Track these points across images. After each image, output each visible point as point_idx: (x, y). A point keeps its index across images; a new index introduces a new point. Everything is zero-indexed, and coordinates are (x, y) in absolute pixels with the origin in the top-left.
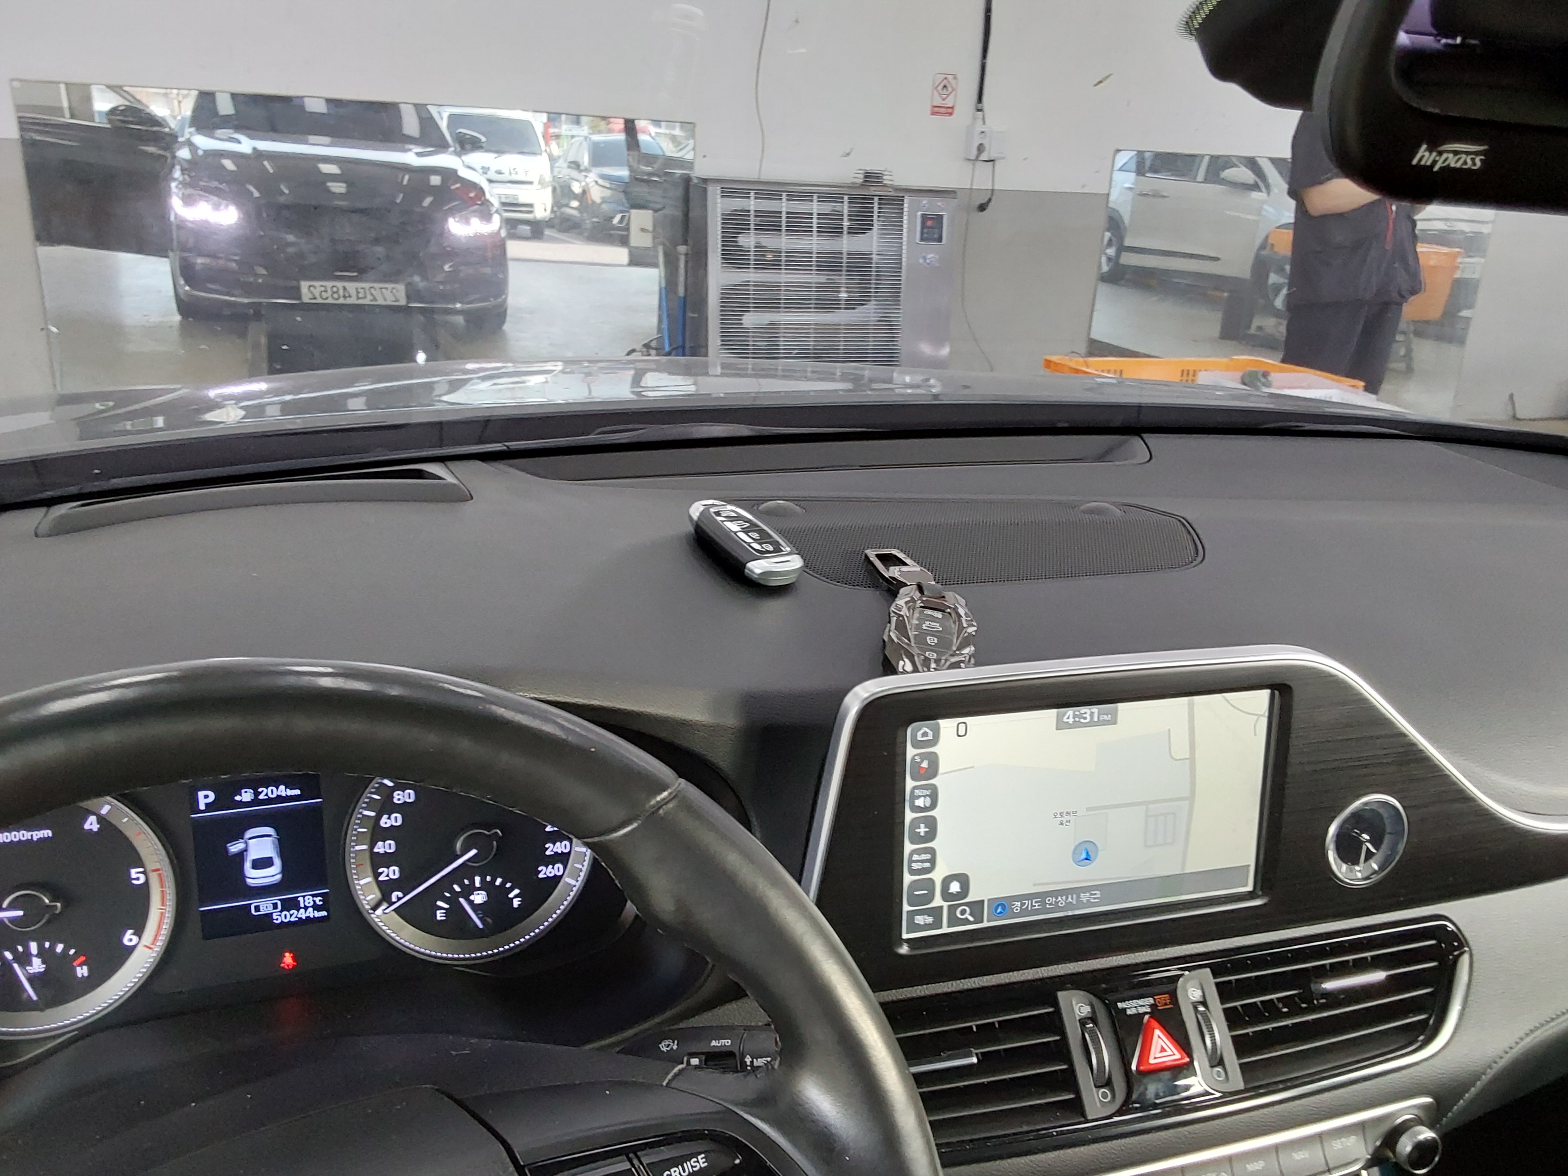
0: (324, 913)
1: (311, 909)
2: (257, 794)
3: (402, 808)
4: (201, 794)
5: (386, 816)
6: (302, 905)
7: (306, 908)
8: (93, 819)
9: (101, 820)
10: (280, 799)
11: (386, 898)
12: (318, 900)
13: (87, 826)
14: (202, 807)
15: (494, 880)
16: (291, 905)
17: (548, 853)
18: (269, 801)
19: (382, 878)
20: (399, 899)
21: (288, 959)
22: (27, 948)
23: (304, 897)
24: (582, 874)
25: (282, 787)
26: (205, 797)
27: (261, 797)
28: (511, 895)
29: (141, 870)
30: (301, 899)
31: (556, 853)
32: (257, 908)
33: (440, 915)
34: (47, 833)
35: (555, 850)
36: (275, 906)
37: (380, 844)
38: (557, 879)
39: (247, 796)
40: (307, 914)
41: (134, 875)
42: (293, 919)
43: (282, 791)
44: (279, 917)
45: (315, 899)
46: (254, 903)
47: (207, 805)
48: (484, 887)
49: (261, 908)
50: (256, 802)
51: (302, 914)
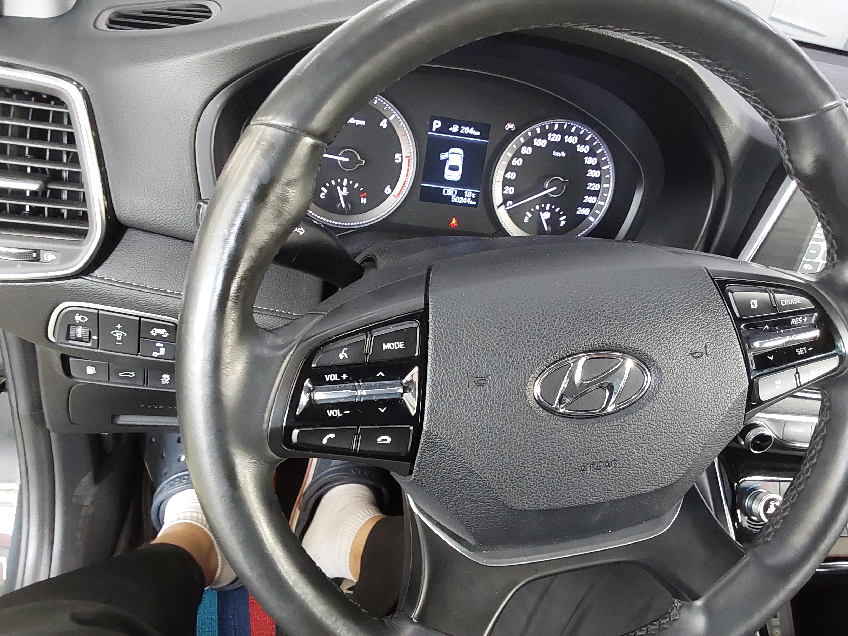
0: (474, 203)
1: (469, 199)
2: (460, 129)
3: (524, 156)
4: (435, 122)
5: (516, 159)
6: (466, 196)
7: (468, 198)
8: (385, 121)
9: (389, 122)
10: (469, 135)
11: (504, 203)
12: (474, 196)
13: (381, 125)
14: (434, 129)
15: (555, 208)
16: (461, 194)
17: (585, 201)
18: (464, 135)
19: (505, 192)
20: (510, 205)
21: (454, 222)
22: (342, 181)
23: (468, 191)
24: (599, 217)
25: (472, 129)
26: (437, 124)
27: (461, 132)
28: (561, 219)
29: (401, 155)
30: (466, 193)
31: (588, 202)
32: (446, 192)
33: (526, 220)
34: (363, 123)
35: (588, 201)
36: (454, 193)
37: (509, 173)
38: (585, 217)
39: (455, 129)
40: (467, 201)
41: (396, 157)
42: (460, 202)
43: (472, 131)
44: (455, 199)
45: (473, 194)
46: (445, 188)
47: (437, 129)
48: (551, 210)
49: (448, 192)
50: (458, 134)
51: (465, 201)
